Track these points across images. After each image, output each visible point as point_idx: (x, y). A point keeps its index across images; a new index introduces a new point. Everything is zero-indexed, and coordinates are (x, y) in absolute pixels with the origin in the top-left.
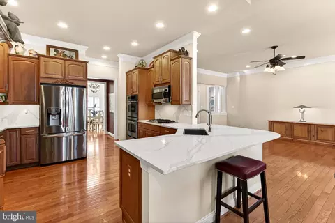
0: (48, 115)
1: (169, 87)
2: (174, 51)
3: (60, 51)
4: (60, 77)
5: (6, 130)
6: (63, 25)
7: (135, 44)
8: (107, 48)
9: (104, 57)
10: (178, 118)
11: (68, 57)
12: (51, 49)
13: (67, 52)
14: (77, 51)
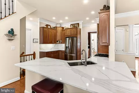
5: (59, 50)
11: (75, 27)
12: (72, 25)
13: (75, 25)
14: (78, 24)
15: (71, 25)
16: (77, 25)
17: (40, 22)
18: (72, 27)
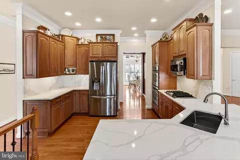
0: (93, 82)
1: (185, 59)
2: (191, 20)
3: (104, 36)
4: (100, 56)
5: (73, 91)
6: (99, 20)
7: (154, 20)
8: (134, 29)
9: (136, 35)
10: (197, 92)
11: (108, 41)
12: (99, 37)
13: (108, 37)
14: (113, 35)
15: (97, 35)
16: (112, 37)
17: (23, 15)
18: (99, 41)
